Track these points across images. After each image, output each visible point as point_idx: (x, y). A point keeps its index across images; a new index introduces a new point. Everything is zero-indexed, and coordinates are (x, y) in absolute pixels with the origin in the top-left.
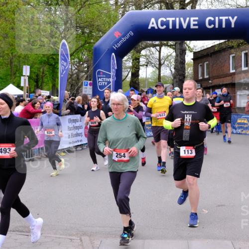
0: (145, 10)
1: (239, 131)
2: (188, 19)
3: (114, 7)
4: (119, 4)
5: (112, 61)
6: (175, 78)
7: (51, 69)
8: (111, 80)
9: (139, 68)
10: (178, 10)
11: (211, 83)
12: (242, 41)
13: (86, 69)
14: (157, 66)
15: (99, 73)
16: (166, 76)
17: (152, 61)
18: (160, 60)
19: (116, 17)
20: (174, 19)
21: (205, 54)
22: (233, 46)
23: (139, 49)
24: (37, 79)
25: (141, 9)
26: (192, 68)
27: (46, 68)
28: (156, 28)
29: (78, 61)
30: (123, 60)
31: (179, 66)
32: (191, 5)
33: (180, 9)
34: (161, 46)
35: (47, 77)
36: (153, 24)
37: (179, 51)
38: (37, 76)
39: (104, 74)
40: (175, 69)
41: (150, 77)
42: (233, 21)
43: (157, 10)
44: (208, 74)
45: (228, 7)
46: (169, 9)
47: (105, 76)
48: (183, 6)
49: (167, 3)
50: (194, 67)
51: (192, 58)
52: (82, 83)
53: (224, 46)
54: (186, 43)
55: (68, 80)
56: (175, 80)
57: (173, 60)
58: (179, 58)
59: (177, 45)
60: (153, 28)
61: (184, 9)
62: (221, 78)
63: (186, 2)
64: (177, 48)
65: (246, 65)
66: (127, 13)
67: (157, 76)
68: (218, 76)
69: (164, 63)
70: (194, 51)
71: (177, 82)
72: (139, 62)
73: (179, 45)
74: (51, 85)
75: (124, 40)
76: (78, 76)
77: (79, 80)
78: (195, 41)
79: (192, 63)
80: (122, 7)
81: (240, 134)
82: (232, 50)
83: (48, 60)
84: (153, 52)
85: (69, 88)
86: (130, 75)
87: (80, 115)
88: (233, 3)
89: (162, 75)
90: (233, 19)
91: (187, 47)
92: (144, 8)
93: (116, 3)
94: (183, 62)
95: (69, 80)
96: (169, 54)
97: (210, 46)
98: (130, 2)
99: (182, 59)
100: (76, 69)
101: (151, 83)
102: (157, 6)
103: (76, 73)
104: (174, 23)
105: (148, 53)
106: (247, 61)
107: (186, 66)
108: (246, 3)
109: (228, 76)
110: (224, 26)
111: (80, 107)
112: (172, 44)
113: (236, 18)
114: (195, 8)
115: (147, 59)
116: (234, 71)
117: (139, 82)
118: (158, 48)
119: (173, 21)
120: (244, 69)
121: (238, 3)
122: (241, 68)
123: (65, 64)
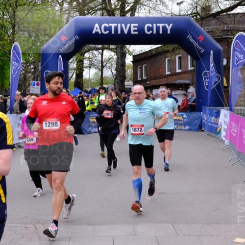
0: (89, 16)
2: (129, 25)
3: (59, 13)
5: (59, 62)
6: (116, 79)
9: (83, 70)
10: (119, 16)
11: (149, 84)
12: (176, 46)
13: (33, 70)
14: (100, 68)
15: (47, 73)
16: (108, 77)
17: (95, 64)
18: (102, 62)
20: (116, 25)
21: (144, 57)
22: (169, 51)
23: (83, 52)
25: (84, 16)
26: (131, 70)
28: (100, 33)
30: (69, 62)
31: (120, 69)
32: (130, 12)
33: (120, 16)
34: (103, 49)
36: (97, 29)
37: (120, 54)
40: (116, 70)
41: (92, 78)
42: (169, 28)
43: (99, 16)
44: (146, 75)
45: (164, 15)
46: (110, 16)
48: (123, 13)
49: (109, 11)
50: (133, 68)
51: (132, 60)
52: (30, 83)
53: (160, 50)
54: (126, 47)
56: (116, 81)
57: (114, 64)
58: (120, 60)
59: (118, 49)
60: (97, 33)
61: (124, 16)
62: (158, 79)
63: (126, 10)
64: (118, 51)
65: (180, 68)
66: (71, 20)
67: (100, 77)
68: (154, 78)
69: (105, 66)
70: (133, 54)
71: (118, 82)
72: (83, 64)
73: (119, 49)
76: (25, 76)
77: (26, 81)
80: (67, 12)
82: (168, 54)
84: (95, 55)
88: (168, 12)
89: (104, 76)
90: (169, 25)
91: (127, 51)
92: (88, 14)
93: (61, 9)
94: (123, 64)
96: (111, 57)
97: (147, 50)
98: (74, 8)
99: (123, 60)
100: (23, 70)
101: (94, 83)
102: (99, 12)
103: (23, 74)
104: (116, 28)
105: (91, 56)
106: (181, 64)
107: (126, 68)
108: (180, 12)
109: (164, 78)
110: (161, 32)
112: (113, 48)
113: (171, 25)
114: (134, 15)
115: (90, 61)
116: (169, 73)
117: (83, 83)
118: (100, 51)
119: (115, 27)
120: (178, 71)
122: (176, 70)
123: (17, 65)
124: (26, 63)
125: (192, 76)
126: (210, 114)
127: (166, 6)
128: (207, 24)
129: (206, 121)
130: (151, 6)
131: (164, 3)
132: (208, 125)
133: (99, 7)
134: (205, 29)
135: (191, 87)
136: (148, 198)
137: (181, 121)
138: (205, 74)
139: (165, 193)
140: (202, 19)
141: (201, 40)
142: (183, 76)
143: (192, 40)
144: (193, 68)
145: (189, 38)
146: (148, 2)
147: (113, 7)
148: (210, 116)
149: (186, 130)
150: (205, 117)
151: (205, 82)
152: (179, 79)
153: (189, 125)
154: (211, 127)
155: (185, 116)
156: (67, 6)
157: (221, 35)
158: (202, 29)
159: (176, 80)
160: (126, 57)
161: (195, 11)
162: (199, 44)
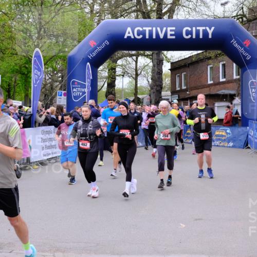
0: (121, 19)
1: (217, 143)
2: (165, 29)
3: (90, 15)
4: (95, 12)
6: (152, 88)
7: (24, 78)
8: (86, 90)
9: (115, 78)
10: (155, 19)
11: (189, 94)
12: (219, 52)
13: (60, 79)
14: (134, 76)
16: (143, 87)
17: (129, 72)
18: (136, 70)
19: (92, 25)
20: (150, 28)
21: (183, 64)
22: (211, 57)
23: (115, 58)
24: (9, 89)
25: (117, 18)
26: (170, 79)
27: (18, 77)
28: (133, 37)
29: (52, 70)
30: (99, 69)
31: (156, 77)
32: (168, 14)
33: (157, 18)
34: (137, 56)
35: (19, 86)
36: (129, 33)
37: (156, 61)
38: (9, 85)
39: (79, 84)
40: (152, 79)
41: (126, 87)
42: (210, 32)
43: (134, 19)
44: (186, 85)
45: (205, 17)
48: (160, 16)
49: (144, 13)
50: (171, 77)
51: (170, 68)
52: (56, 92)
53: (201, 57)
54: (162, 53)
55: (41, 90)
56: (152, 91)
57: (150, 71)
58: (156, 68)
59: (154, 55)
60: (129, 37)
61: (161, 18)
62: (198, 89)
63: (163, 12)
64: (154, 58)
65: (224, 76)
66: (102, 22)
67: (133, 87)
68: (195, 87)
69: (140, 74)
70: (172, 61)
71: (154, 93)
72: (115, 72)
73: (156, 55)
74: (23, 95)
75: (99, 49)
76: (52, 86)
77: (53, 90)
79: (170, 74)
80: (98, 15)
81: (218, 146)
82: (210, 61)
83: (20, 68)
84: (129, 62)
85: (43, 98)
86: (106, 85)
87: (53, 126)
88: (210, 14)
89: (138, 85)
90: (210, 29)
92: (121, 17)
93: (92, 11)
94: (160, 72)
95: (43, 90)
96: (146, 64)
97: (187, 56)
98: (105, 10)
99: (159, 68)
100: (50, 78)
101: (128, 93)
102: (133, 15)
103: (50, 83)
104: (151, 32)
105: (124, 63)
106: (225, 72)
107: (164, 77)
108: (224, 14)
109: (206, 87)
110: (201, 37)
111: (54, 118)
112: (149, 54)
113: (213, 28)
114: (172, 18)
115: (124, 69)
116: (212, 82)
117: (115, 93)
118: (134, 58)
119: (149, 30)
120: (222, 80)
121: (216, 14)
122: (219, 79)
123: (39, 73)
124: (53, 72)
125: (238, 86)
126: (256, 129)
127: (208, 7)
128: (254, 28)
129: (252, 137)
130: (190, 7)
131: (205, 3)
132: (255, 142)
133: (134, 8)
134: (252, 33)
135: (237, 98)
136: (182, 225)
137: (225, 136)
138: (252, 83)
140: (249, 21)
141: (247, 46)
142: (227, 85)
143: (236, 45)
144: (238, 77)
145: (233, 43)
146: (187, 3)
147: (149, 8)
148: (256, 131)
149: (230, 147)
150: (252, 133)
151: (252, 93)
152: (225, 89)
153: (234, 141)
156: (98, 7)
158: (249, 33)
159: (219, 90)
160: (163, 64)
161: (241, 12)
162: (245, 49)
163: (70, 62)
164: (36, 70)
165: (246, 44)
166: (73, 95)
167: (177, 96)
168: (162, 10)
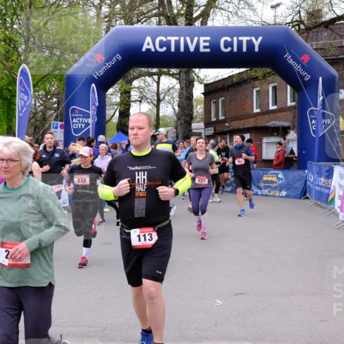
0: (138, 26)
1: (266, 192)
2: (196, 39)
3: (95, 20)
4: (102, 16)
5: (91, 94)
6: (179, 119)
7: (6, 104)
8: (90, 121)
9: (130, 105)
10: (183, 26)
11: (228, 127)
12: (269, 70)
13: (56, 105)
14: (155, 102)
15: (74, 110)
16: (167, 117)
17: (148, 96)
18: (158, 94)
19: (98, 34)
20: (177, 38)
21: (220, 87)
22: (257, 77)
23: (129, 78)
25: (132, 24)
26: (202, 106)
28: (153, 50)
29: (44, 93)
30: (107, 93)
31: (185, 104)
32: (201, 19)
33: (186, 25)
34: (159, 75)
36: (148, 44)
37: (184, 82)
39: (80, 112)
40: (179, 106)
42: (257, 43)
43: (154, 26)
44: (224, 114)
45: (250, 23)
46: (171, 25)
47: (81, 115)
48: (190, 22)
49: (169, 17)
50: (205, 104)
51: (203, 91)
52: (50, 124)
53: (245, 77)
54: (193, 72)
55: (29, 121)
56: (179, 122)
57: (176, 95)
58: (184, 92)
59: (181, 74)
60: (148, 50)
61: (191, 25)
62: (241, 120)
63: (194, 16)
64: (181, 78)
65: (275, 103)
66: (112, 29)
67: (155, 116)
68: (236, 117)
69: (163, 99)
70: (205, 82)
71: (181, 124)
72: (129, 97)
73: (184, 74)
74: (5, 127)
75: (109, 65)
76: (44, 115)
77: (46, 121)
78: (206, 70)
79: (203, 99)
80: (106, 20)
81: (266, 195)
82: (257, 82)
84: (148, 84)
85: (32, 131)
86: (117, 114)
88: (257, 19)
89: (161, 115)
90: (257, 39)
92: (137, 23)
93: (98, 15)
94: (189, 97)
95: (32, 121)
96: (171, 86)
97: (226, 76)
98: (117, 14)
99: (189, 91)
100: (42, 105)
102: (154, 20)
103: (41, 111)
104: (177, 44)
105: (142, 84)
106: (276, 98)
107: (195, 103)
108: (275, 20)
109: (252, 117)
110: (245, 49)
112: (175, 72)
113: (260, 38)
114: (206, 24)
115: (141, 92)
116: (259, 110)
118: (156, 77)
119: (176, 41)
120: (272, 107)
121: (264, 19)
122: (268, 107)
123: (26, 98)
124: (46, 95)
125: (293, 115)
126: (318, 173)
127: (254, 10)
128: (315, 38)
129: (312, 183)
130: (231, 9)
131: (250, 5)
132: (316, 190)
133: (154, 12)
134: (312, 45)
135: (292, 132)
136: (218, 301)
137: (275, 182)
138: (312, 112)
139: (245, 294)
140: (308, 29)
141: (305, 62)
142: (279, 115)
143: (291, 62)
144: (294, 104)
145: (286, 58)
146: (226, 4)
147: (175, 11)
148: (317, 176)
149: (282, 197)
150: (311, 178)
151: (312, 125)
152: (276, 120)
153: (287, 189)
154: (320, 192)
155: (280, 176)
156: (107, 10)
157: (337, 54)
158: (308, 45)
159: (268, 121)
160: (193, 86)
161: (297, 18)
162: (303, 67)
163: (69, 83)
164: (22, 94)
165: (303, 60)
166: (73, 127)
167: (212, 128)
168: (192, 14)
